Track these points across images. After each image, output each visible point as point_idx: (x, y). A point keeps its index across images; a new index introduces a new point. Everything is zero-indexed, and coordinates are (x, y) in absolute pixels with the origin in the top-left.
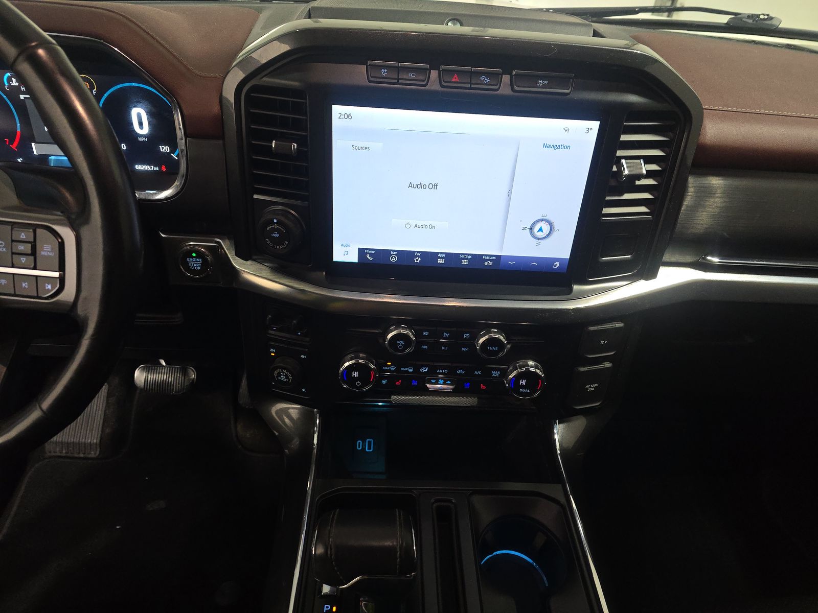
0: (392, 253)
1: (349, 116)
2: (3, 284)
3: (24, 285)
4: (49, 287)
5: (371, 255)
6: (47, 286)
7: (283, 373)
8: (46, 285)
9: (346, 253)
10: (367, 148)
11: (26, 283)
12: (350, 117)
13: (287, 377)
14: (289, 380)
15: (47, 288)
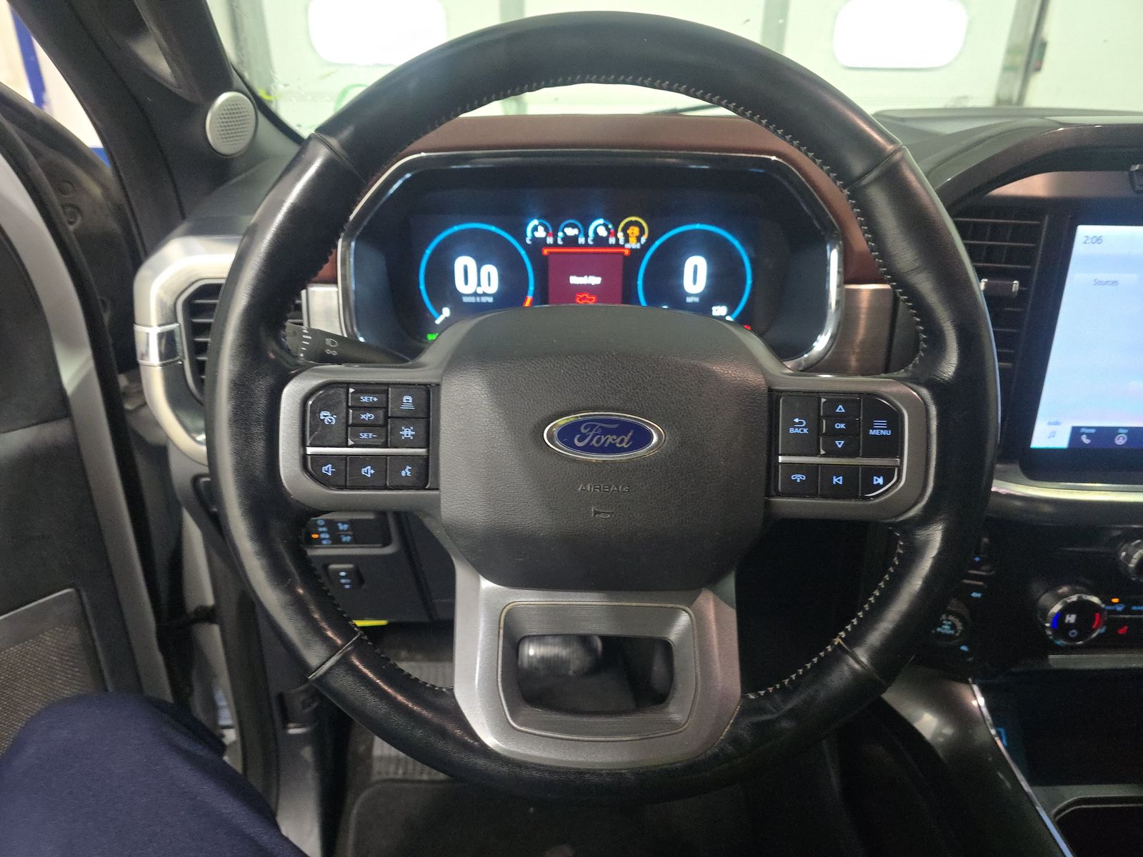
0: (1121, 431)
1: (1098, 240)
2: (798, 481)
3: (835, 480)
4: (880, 481)
5: (1089, 436)
6: (877, 480)
7: (948, 620)
8: (875, 478)
9: (1052, 435)
10: (1115, 283)
11: (841, 478)
12: (1100, 241)
13: (953, 626)
14: (956, 632)
15: (875, 483)
